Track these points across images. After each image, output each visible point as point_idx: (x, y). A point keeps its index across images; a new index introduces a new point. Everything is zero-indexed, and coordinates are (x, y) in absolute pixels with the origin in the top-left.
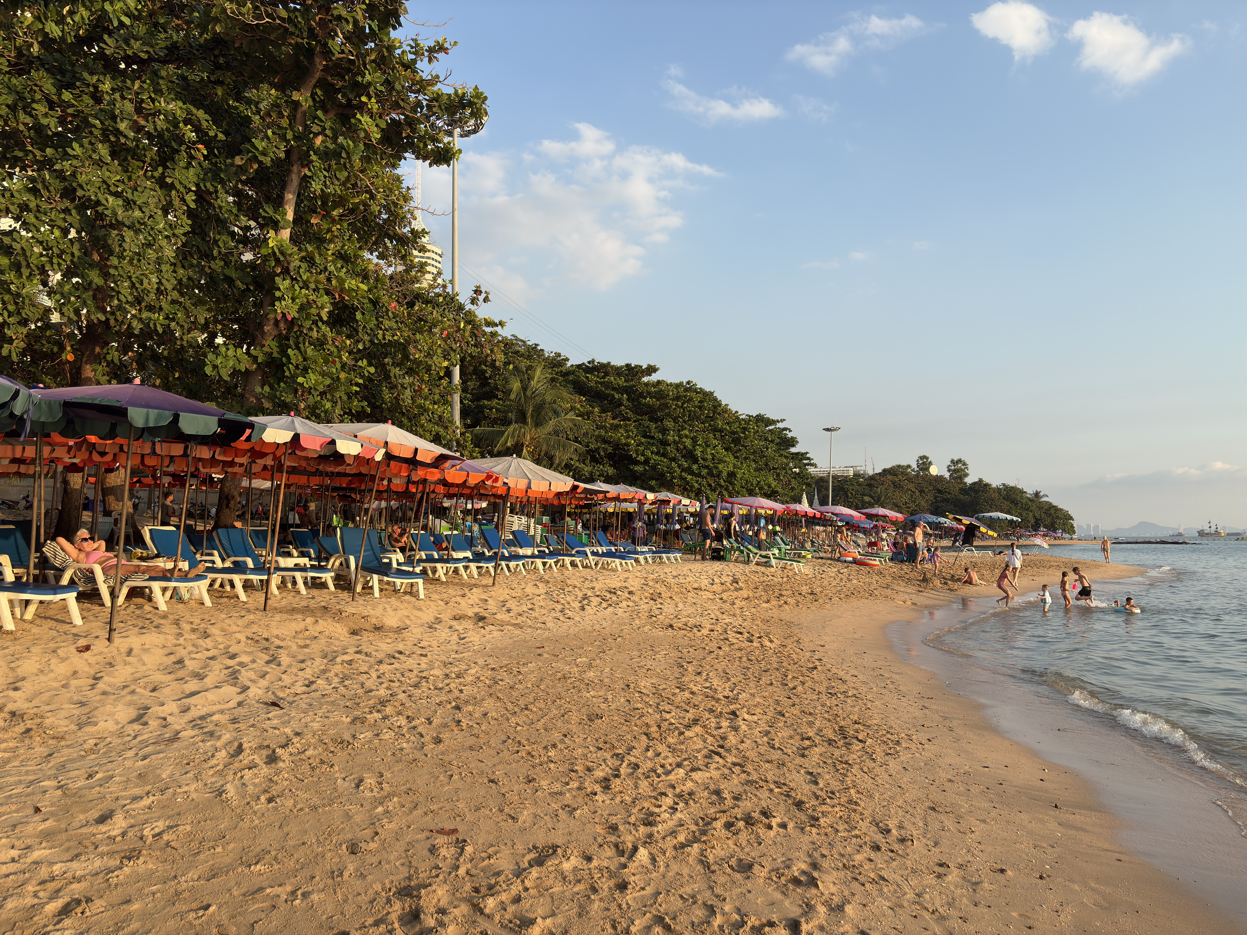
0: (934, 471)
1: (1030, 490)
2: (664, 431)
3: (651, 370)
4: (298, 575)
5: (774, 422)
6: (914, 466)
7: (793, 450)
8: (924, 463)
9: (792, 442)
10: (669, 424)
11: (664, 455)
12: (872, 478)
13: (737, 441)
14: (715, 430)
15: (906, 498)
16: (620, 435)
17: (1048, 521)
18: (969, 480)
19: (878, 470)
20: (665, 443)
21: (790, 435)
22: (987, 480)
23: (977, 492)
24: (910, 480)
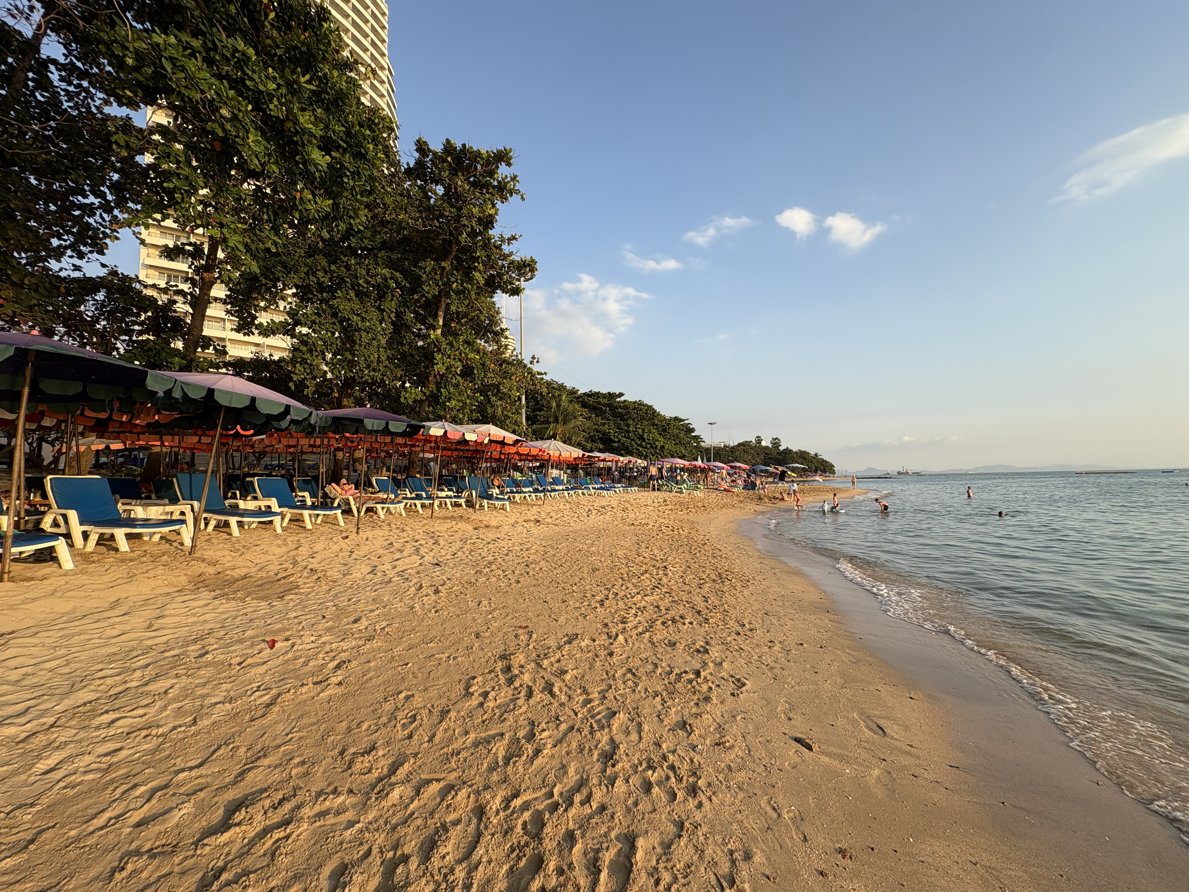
0: (764, 444)
1: (812, 453)
2: (628, 425)
3: (621, 395)
4: (448, 500)
5: (683, 420)
6: (754, 441)
7: (693, 434)
8: (759, 440)
9: (693, 430)
10: (630, 422)
11: (628, 438)
12: (733, 448)
13: (664, 430)
14: (654, 424)
15: (750, 457)
16: (606, 428)
17: (822, 468)
18: (781, 448)
19: (736, 444)
20: (629, 432)
21: (691, 427)
22: (790, 448)
23: (785, 454)
24: (752, 448)
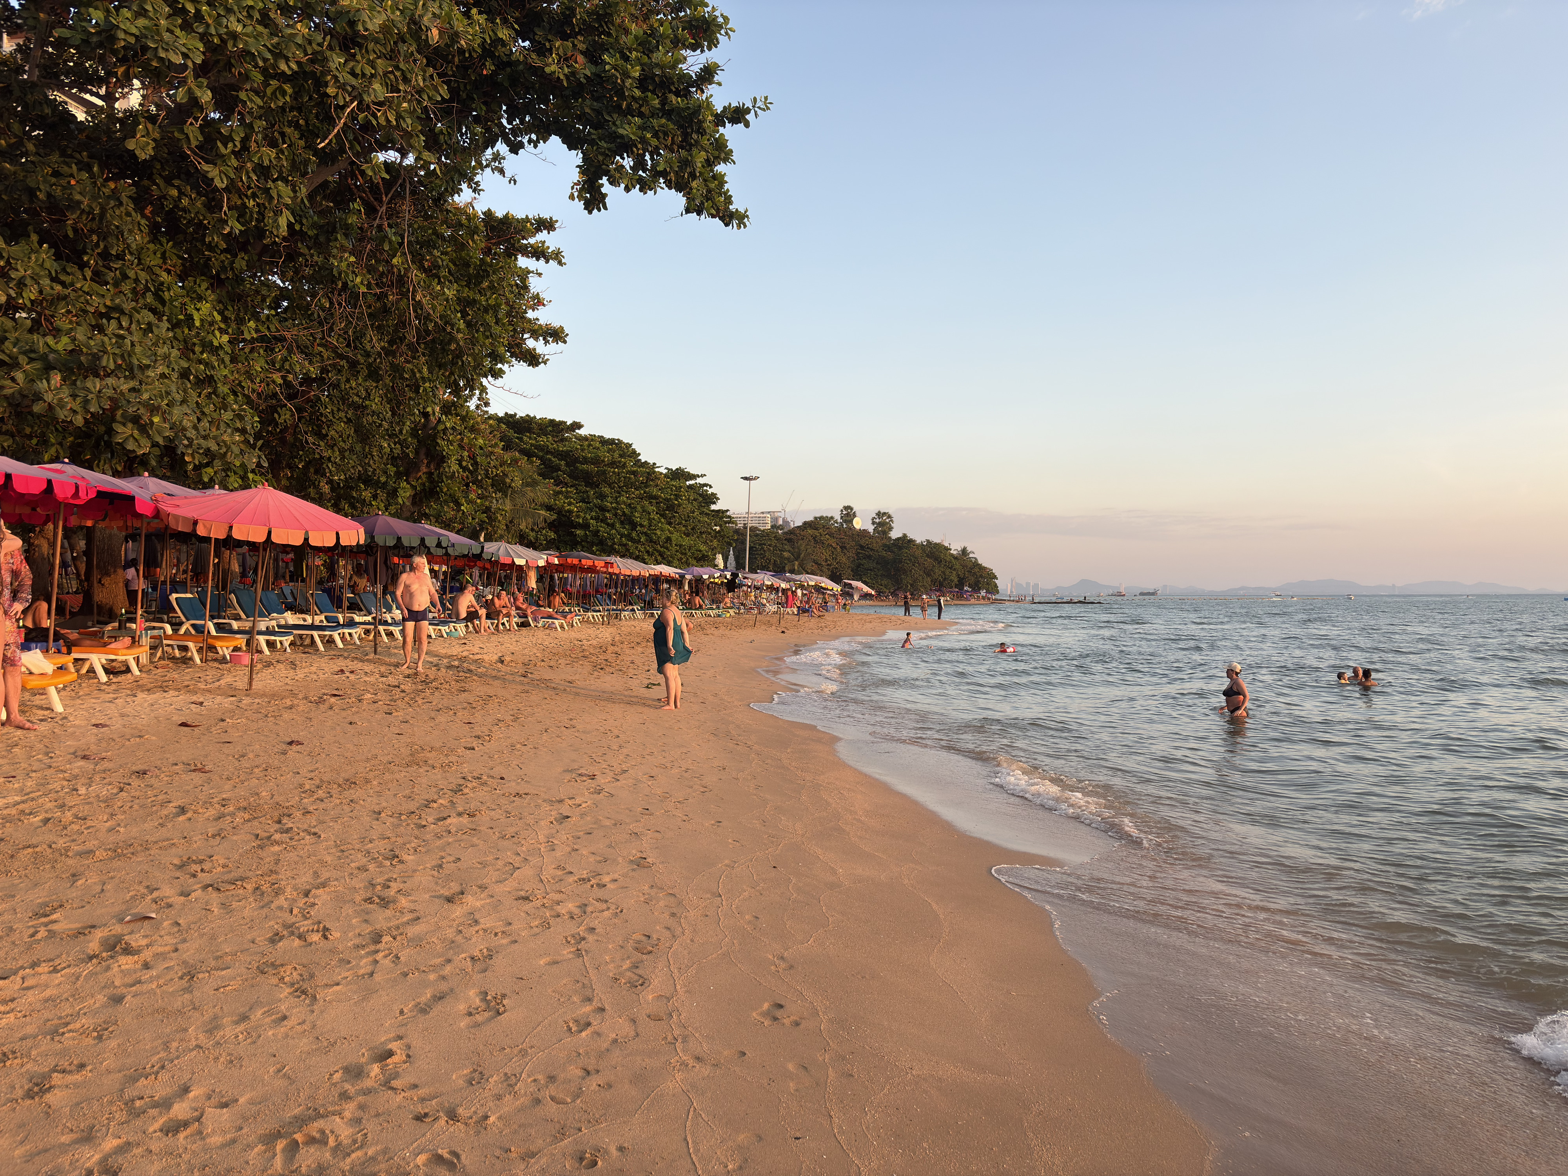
0: (858, 524)
1: (955, 548)
3: (577, 426)
5: (694, 477)
8: (849, 514)
9: (713, 499)
12: (792, 532)
15: (826, 554)
17: (972, 580)
18: (895, 534)
21: (710, 491)
22: (911, 536)
23: (900, 548)
24: (831, 535)
